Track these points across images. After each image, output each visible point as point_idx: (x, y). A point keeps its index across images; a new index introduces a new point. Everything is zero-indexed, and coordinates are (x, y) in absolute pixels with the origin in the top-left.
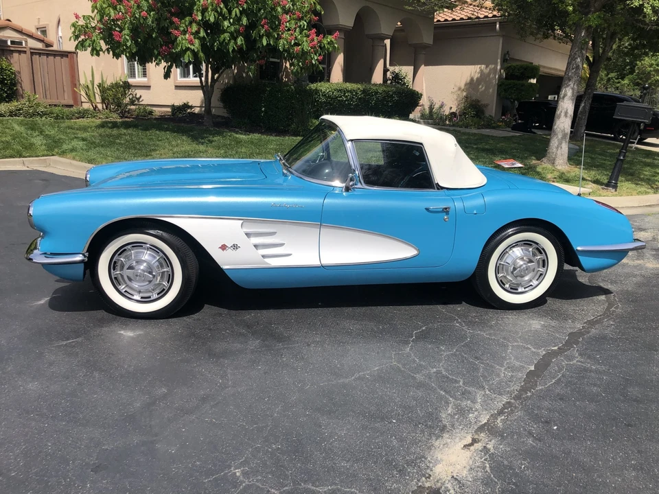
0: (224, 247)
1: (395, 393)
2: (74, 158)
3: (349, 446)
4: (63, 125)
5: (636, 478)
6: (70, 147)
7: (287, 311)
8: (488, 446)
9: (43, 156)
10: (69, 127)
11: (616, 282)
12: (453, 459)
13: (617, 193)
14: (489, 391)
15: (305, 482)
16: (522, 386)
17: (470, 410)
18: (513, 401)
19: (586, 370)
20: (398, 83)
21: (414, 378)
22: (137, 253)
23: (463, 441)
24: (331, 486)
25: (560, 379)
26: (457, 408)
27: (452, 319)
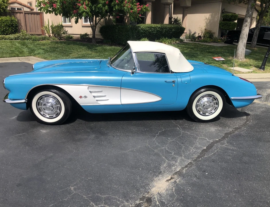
0: (81, 97)
1: (144, 157)
2: (39, 57)
3: (119, 179)
4: (35, 43)
5: (235, 196)
6: (38, 52)
7: (109, 122)
8: (177, 181)
9: (27, 56)
10: (38, 44)
11: (253, 111)
12: (160, 185)
13: (264, 72)
14: (184, 157)
15: (98, 193)
16: (198, 156)
17: (174, 165)
18: (192, 162)
19: (227, 149)
20: (176, 23)
21: (154, 151)
22: (47, 99)
23: (167, 178)
24: (107, 195)
25: (215, 153)
26: (168, 164)
27: (176, 126)
